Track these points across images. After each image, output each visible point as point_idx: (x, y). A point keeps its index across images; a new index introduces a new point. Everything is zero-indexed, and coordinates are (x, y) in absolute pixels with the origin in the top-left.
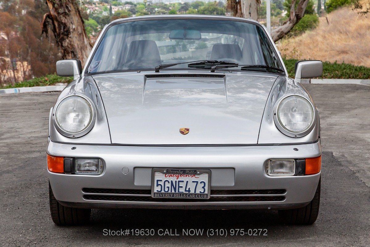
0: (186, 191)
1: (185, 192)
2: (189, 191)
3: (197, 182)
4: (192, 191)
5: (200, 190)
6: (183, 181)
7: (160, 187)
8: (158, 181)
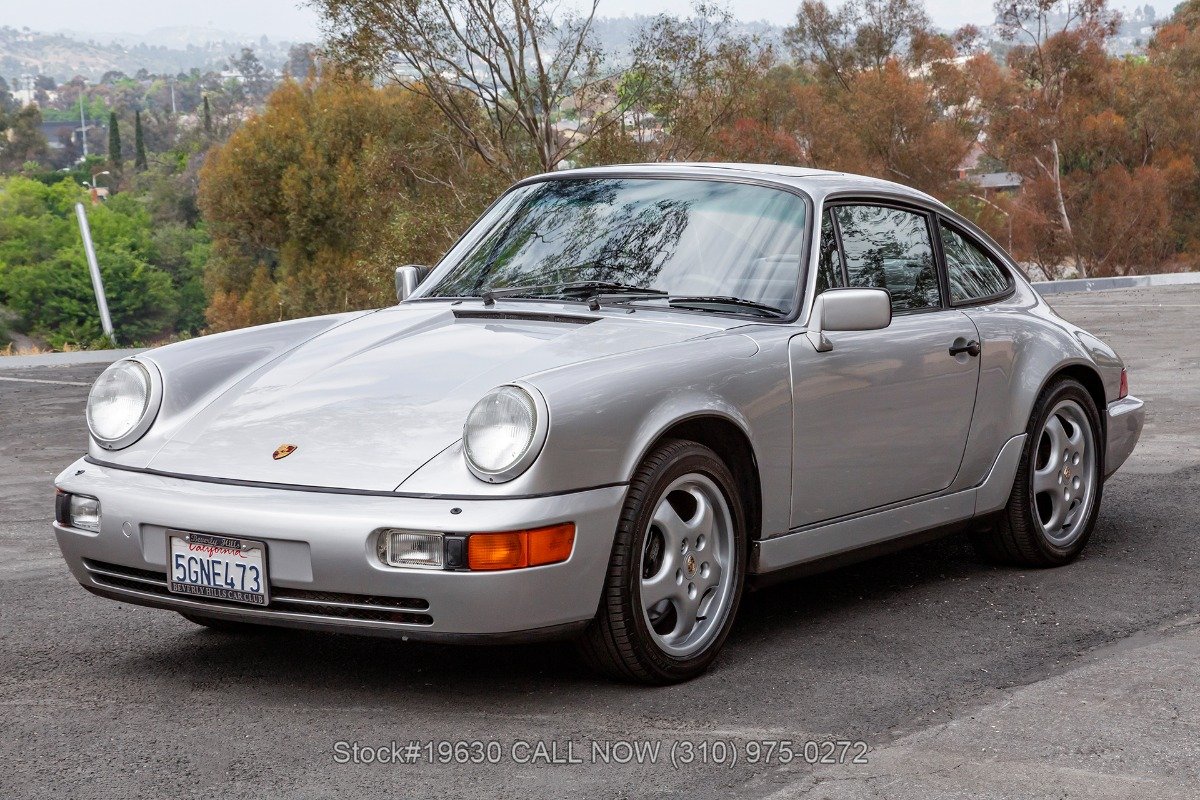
0: (227, 583)
1: (225, 586)
2: (232, 584)
3: (244, 567)
4: (238, 587)
5: (250, 585)
6: (219, 563)
7: (182, 570)
8: (177, 556)
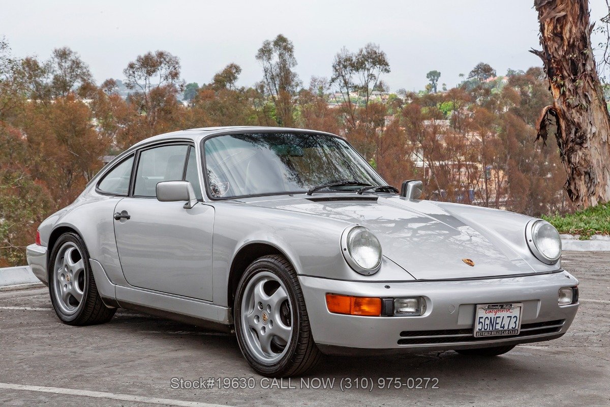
0: (501, 327)
1: (500, 329)
2: (503, 327)
3: (511, 317)
4: (506, 328)
5: (512, 325)
6: (500, 317)
7: (481, 324)
8: (480, 318)
